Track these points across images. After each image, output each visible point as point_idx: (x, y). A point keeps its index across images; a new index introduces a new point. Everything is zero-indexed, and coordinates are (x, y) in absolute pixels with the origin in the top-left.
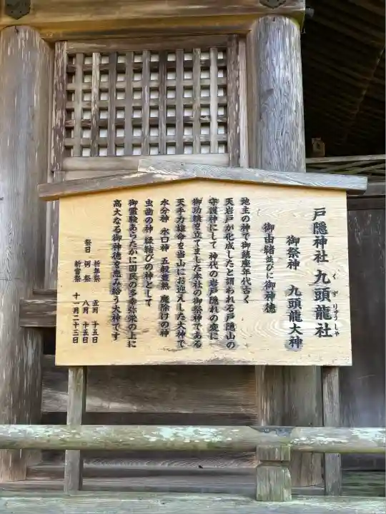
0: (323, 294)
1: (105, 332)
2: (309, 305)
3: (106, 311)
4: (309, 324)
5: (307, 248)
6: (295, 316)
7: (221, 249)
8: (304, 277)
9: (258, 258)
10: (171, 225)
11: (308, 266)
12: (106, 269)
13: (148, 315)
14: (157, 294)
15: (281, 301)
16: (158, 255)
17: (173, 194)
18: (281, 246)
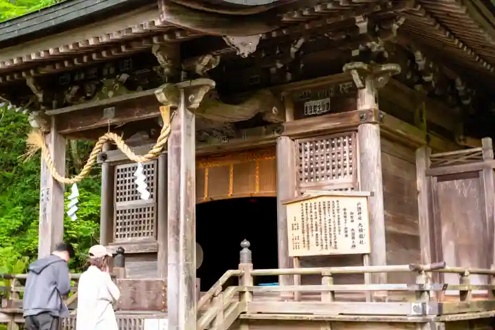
0: (361, 230)
1: (301, 245)
2: (357, 234)
3: (301, 238)
4: (357, 239)
5: (356, 216)
6: (353, 238)
7: (331, 217)
8: (355, 226)
9: (342, 220)
10: (317, 210)
11: (357, 222)
12: (300, 225)
13: (313, 240)
14: (315, 233)
15: (349, 233)
16: (314, 221)
17: (318, 200)
18: (348, 216)
